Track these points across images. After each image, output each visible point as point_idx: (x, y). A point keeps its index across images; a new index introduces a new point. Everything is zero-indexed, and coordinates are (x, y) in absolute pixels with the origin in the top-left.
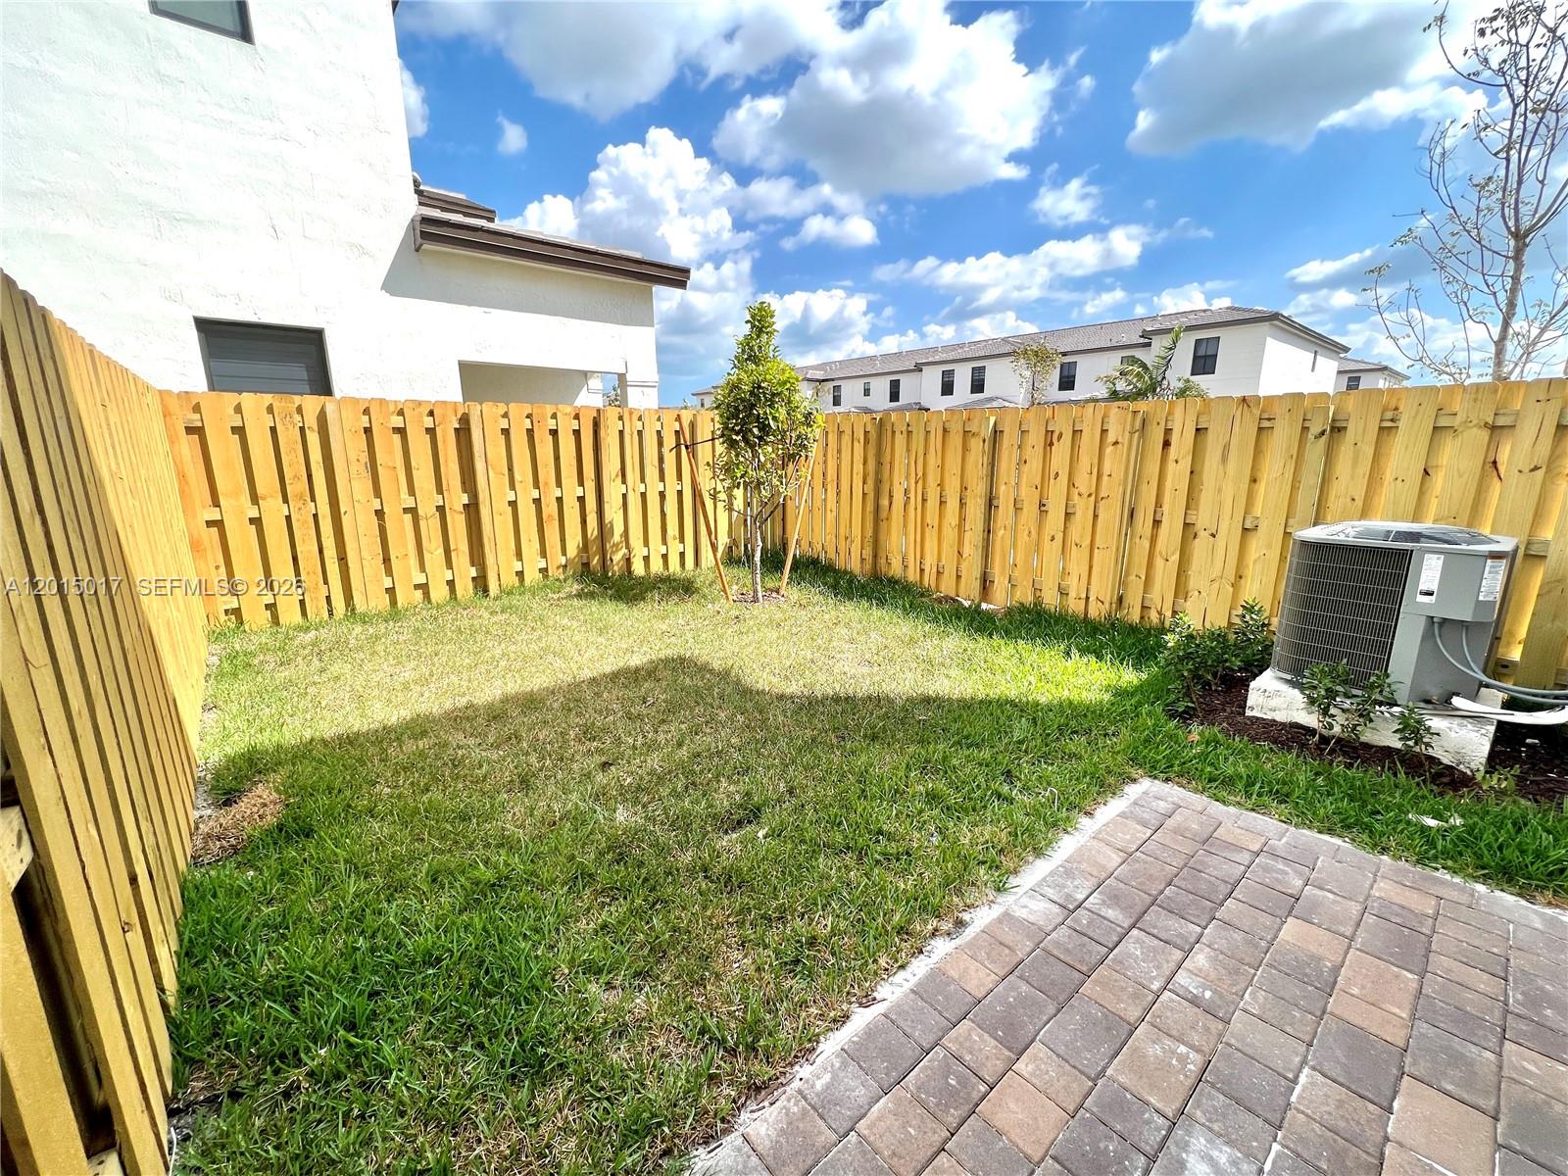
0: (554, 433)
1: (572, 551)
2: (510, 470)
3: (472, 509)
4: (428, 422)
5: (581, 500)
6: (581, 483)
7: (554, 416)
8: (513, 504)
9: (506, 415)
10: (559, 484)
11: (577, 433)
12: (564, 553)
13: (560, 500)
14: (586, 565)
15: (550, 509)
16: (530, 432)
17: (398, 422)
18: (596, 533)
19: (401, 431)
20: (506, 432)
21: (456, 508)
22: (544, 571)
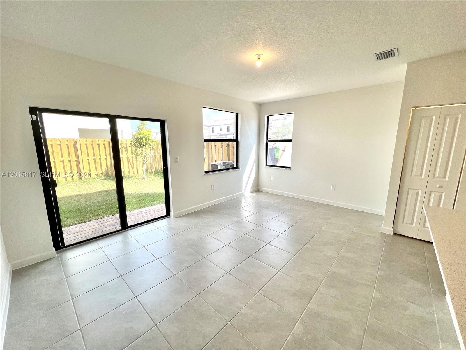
0: (99, 145)
1: (104, 171)
2: (88, 152)
3: (77, 161)
4: (67, 143)
5: (106, 159)
6: (106, 155)
7: (98, 141)
8: (88, 160)
9: (86, 141)
10: (100, 155)
11: (104, 144)
12: (102, 170)
13: (100, 159)
14: (108, 173)
15: (98, 160)
16: (92, 145)
17: (59, 143)
18: (110, 166)
19: (60, 145)
20: (86, 145)
21: (73, 160)
22: (96, 174)
